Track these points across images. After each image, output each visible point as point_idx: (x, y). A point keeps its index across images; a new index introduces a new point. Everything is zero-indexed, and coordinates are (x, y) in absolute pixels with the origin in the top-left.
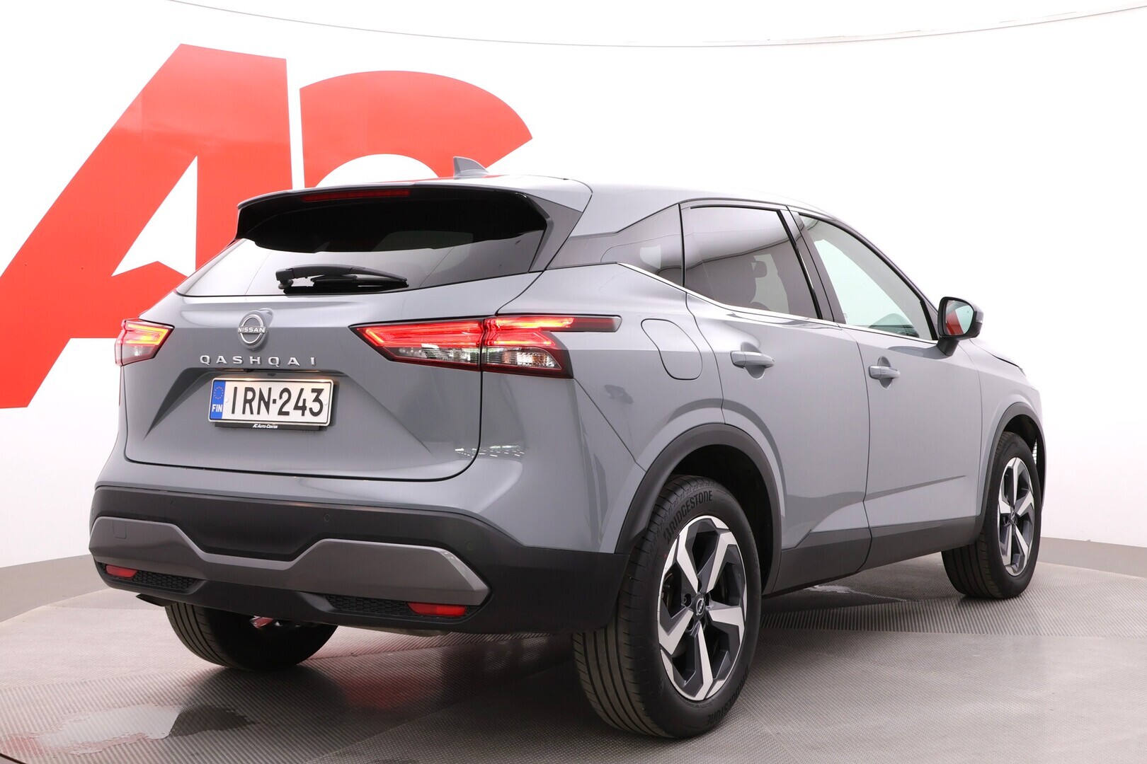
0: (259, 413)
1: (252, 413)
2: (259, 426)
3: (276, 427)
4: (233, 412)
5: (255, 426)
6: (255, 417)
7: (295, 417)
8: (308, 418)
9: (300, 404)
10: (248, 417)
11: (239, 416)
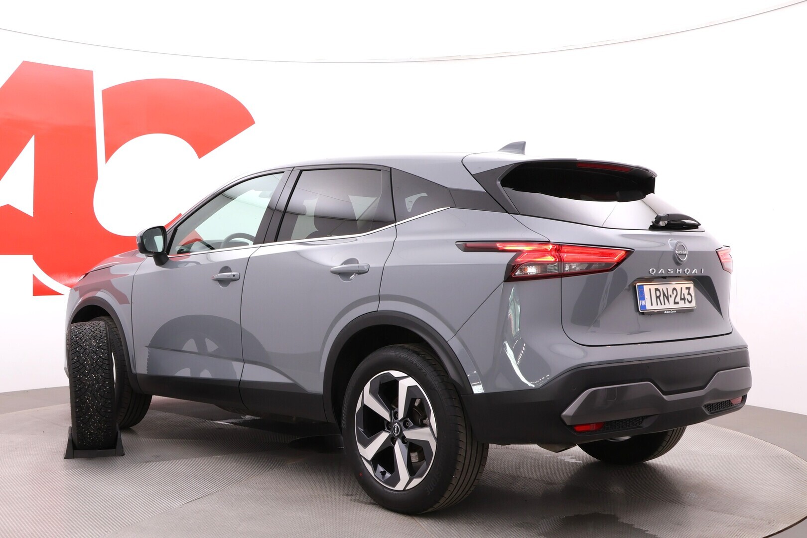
0: (665, 304)
1: (661, 304)
2: (668, 312)
3: (675, 312)
4: (652, 305)
5: (665, 312)
6: (663, 307)
7: (682, 305)
8: (687, 305)
9: (683, 297)
10: (660, 307)
11: (655, 307)
